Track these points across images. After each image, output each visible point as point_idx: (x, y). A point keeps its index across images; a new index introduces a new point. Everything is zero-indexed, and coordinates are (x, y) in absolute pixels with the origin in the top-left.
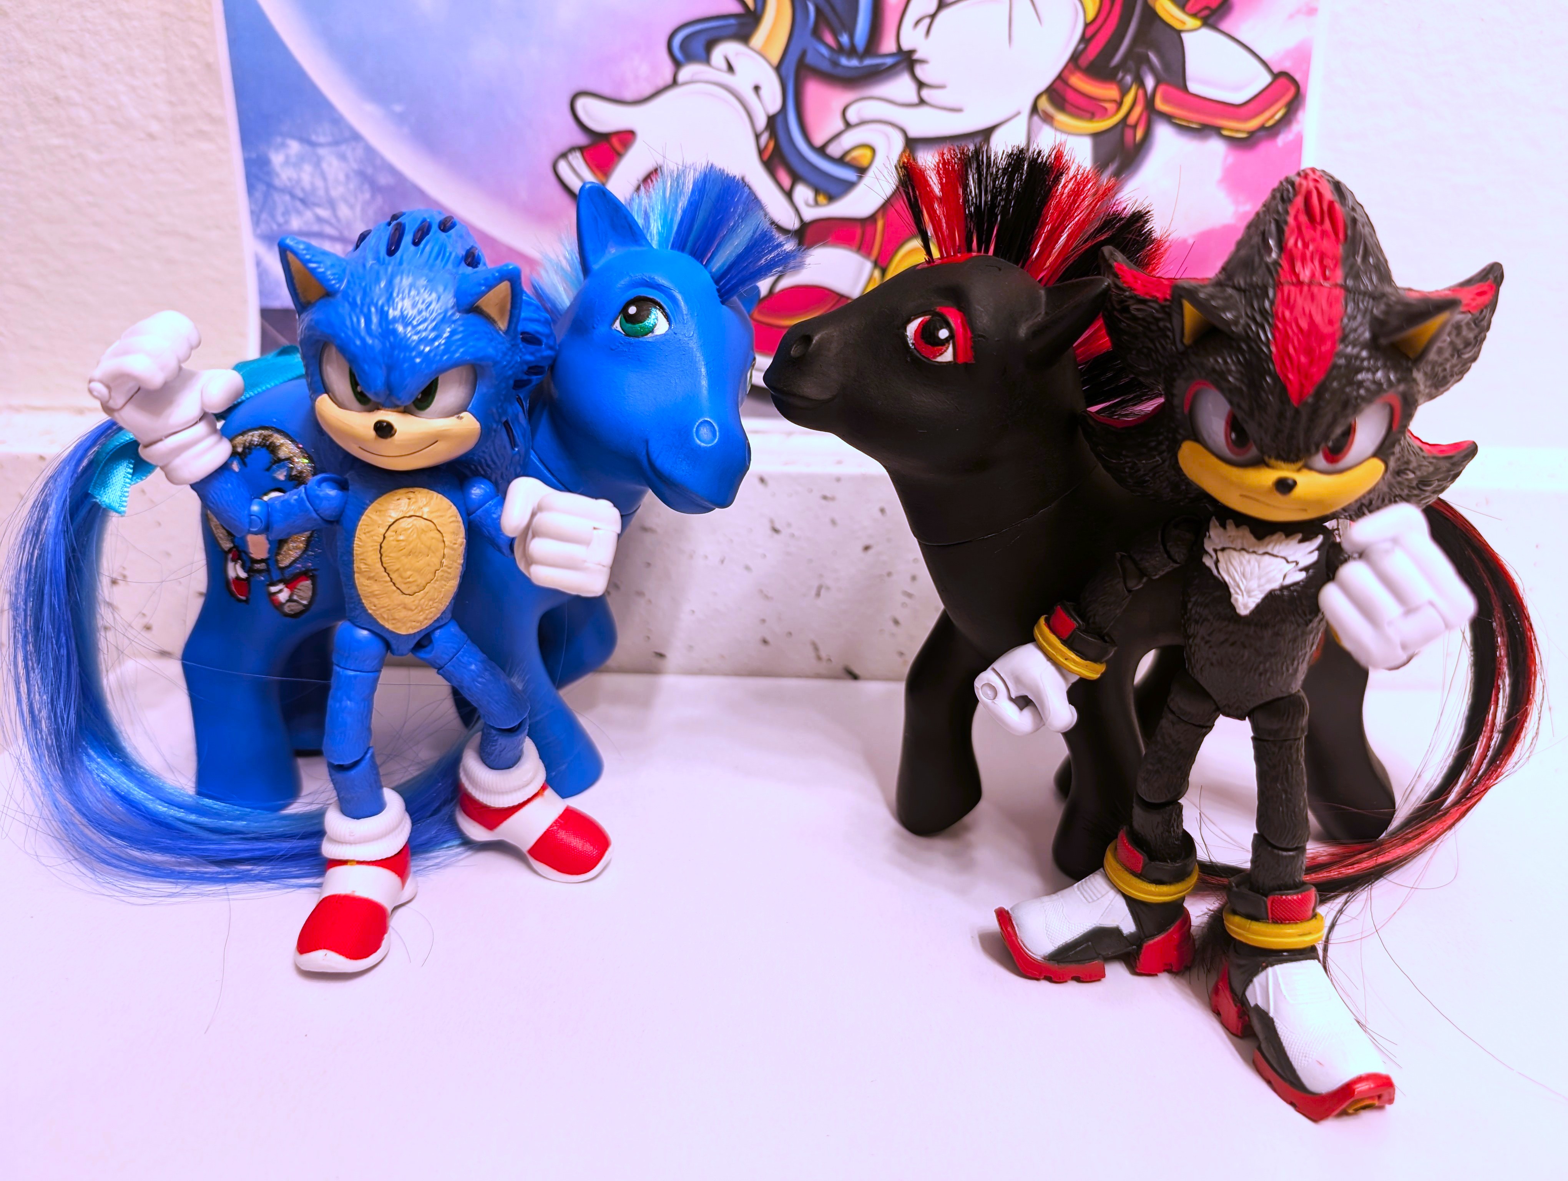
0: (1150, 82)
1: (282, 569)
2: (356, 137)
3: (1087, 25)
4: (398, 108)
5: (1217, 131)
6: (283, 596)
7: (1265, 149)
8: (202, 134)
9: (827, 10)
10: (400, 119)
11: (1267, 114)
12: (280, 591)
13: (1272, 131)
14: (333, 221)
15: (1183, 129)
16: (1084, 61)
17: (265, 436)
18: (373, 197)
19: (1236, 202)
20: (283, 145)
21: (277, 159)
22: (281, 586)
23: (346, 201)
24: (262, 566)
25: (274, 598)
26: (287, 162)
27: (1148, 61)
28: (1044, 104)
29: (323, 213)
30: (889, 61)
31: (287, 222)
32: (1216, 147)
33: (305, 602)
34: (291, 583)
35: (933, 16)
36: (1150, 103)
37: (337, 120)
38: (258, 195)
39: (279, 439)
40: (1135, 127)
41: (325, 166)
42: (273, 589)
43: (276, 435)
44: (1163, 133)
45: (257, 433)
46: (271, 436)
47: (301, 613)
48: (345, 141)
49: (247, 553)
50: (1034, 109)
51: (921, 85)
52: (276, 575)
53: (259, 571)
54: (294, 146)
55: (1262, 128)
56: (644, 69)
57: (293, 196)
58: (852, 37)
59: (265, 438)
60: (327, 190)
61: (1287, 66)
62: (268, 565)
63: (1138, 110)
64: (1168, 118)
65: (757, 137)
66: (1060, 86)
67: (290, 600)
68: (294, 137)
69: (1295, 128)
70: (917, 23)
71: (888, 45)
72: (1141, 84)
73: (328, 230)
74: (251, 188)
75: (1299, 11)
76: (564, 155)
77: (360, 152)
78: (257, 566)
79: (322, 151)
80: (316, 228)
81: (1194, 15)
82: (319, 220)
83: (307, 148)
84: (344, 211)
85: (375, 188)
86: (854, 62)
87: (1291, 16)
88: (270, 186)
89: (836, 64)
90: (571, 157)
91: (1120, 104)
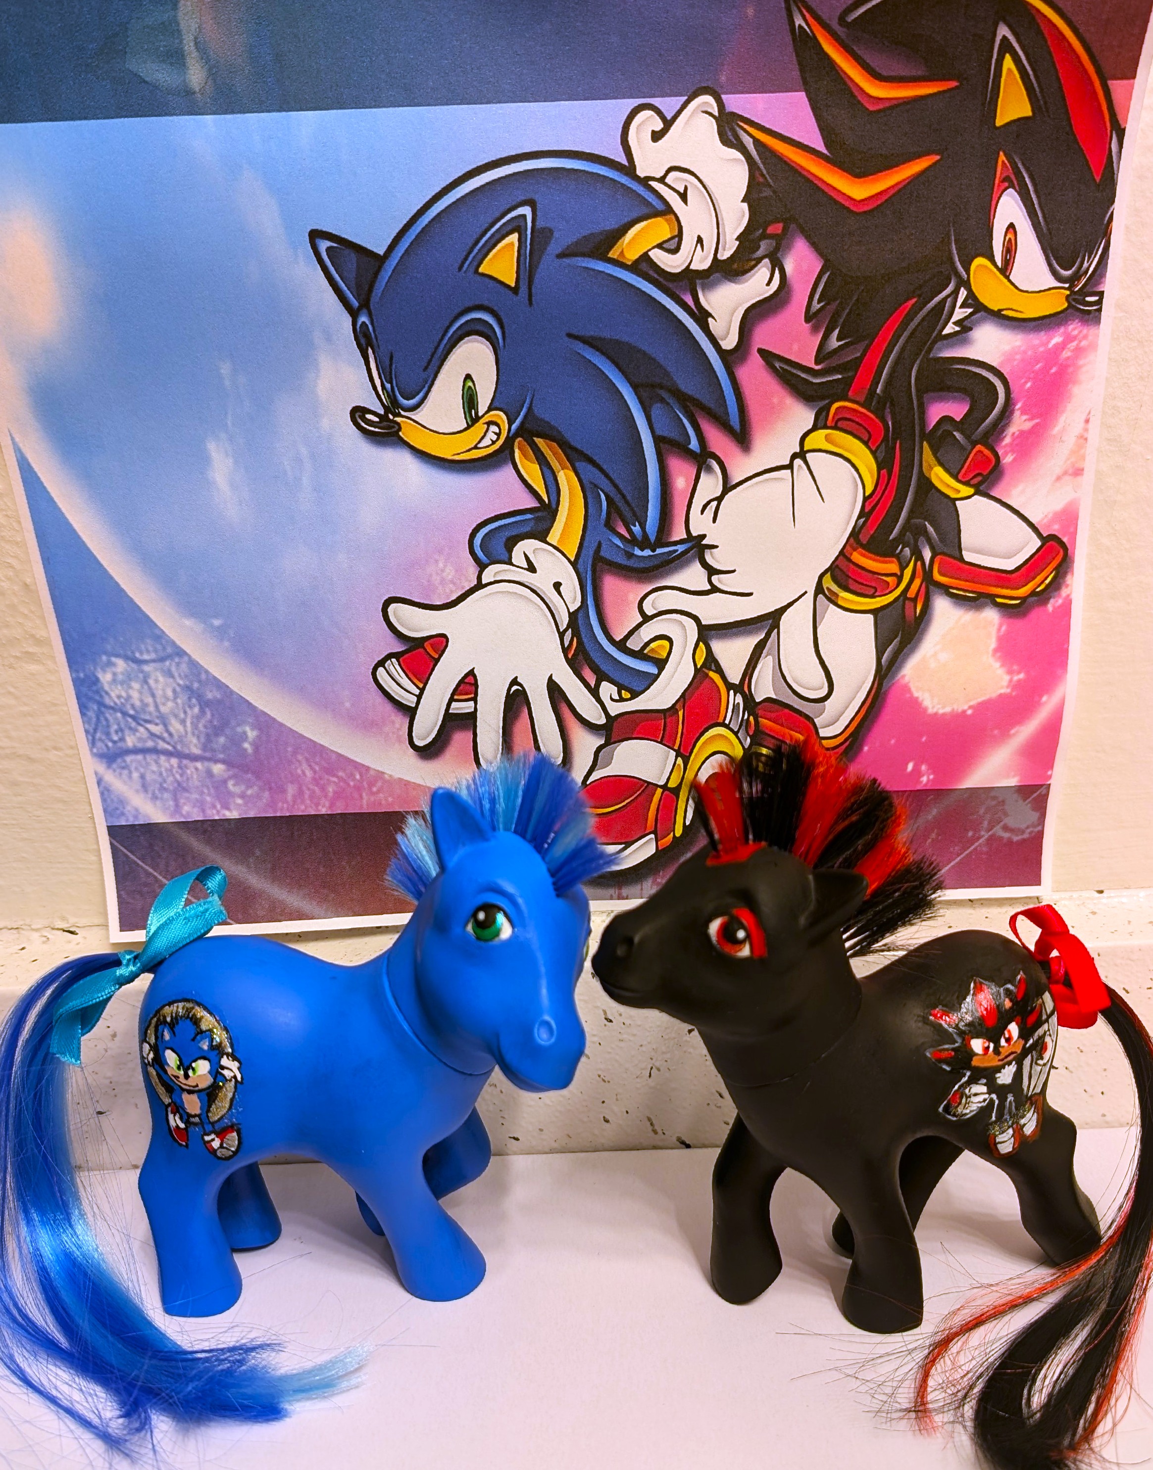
0: (927, 554)
1: (213, 1124)
2: (180, 653)
3: (866, 499)
4: (217, 622)
5: (992, 600)
6: (216, 1144)
7: (1036, 614)
8: (30, 657)
9: (617, 498)
10: (220, 633)
11: (1038, 579)
12: (213, 1140)
13: (1041, 597)
14: (166, 735)
15: (959, 600)
16: (864, 538)
17: (187, 1009)
18: (202, 712)
19: (1010, 672)
20: (110, 664)
21: (105, 678)
22: (213, 1136)
23: (176, 716)
24: (197, 1120)
25: (208, 1145)
26: (114, 681)
27: (925, 532)
28: (828, 583)
29: (157, 729)
30: (680, 548)
31: (122, 739)
32: (991, 616)
33: (233, 1149)
34: (221, 1134)
35: (720, 499)
36: (928, 576)
37: (159, 637)
38: (91, 714)
39: (200, 1012)
40: (915, 600)
41: (151, 682)
42: (207, 1138)
43: (197, 1008)
44: (942, 606)
45: (181, 1005)
46: (193, 1008)
47: (230, 1157)
48: (169, 657)
49: (184, 1109)
50: (819, 589)
51: (712, 571)
52: (209, 1128)
53: (195, 1124)
54: (121, 665)
55: (1033, 593)
56: (449, 573)
57: (125, 714)
58: (643, 526)
59: (189, 1010)
60: (157, 706)
61: (1055, 529)
62: (200, 1119)
63: (917, 582)
64: (946, 590)
65: (561, 635)
66: (843, 563)
67: (221, 1146)
68: (118, 656)
69: (1064, 592)
70: (705, 507)
71: (679, 534)
72: (920, 557)
73: (162, 745)
74: (83, 708)
75: (1065, 473)
76: (381, 663)
77: (184, 667)
78: (192, 1120)
79: (146, 668)
80: (150, 744)
81: (966, 483)
82: (153, 735)
83: (134, 666)
84: (176, 726)
85: (204, 704)
86: (647, 552)
87: (1059, 478)
88: (101, 704)
89: (630, 555)
90: (387, 664)
91: (900, 578)
